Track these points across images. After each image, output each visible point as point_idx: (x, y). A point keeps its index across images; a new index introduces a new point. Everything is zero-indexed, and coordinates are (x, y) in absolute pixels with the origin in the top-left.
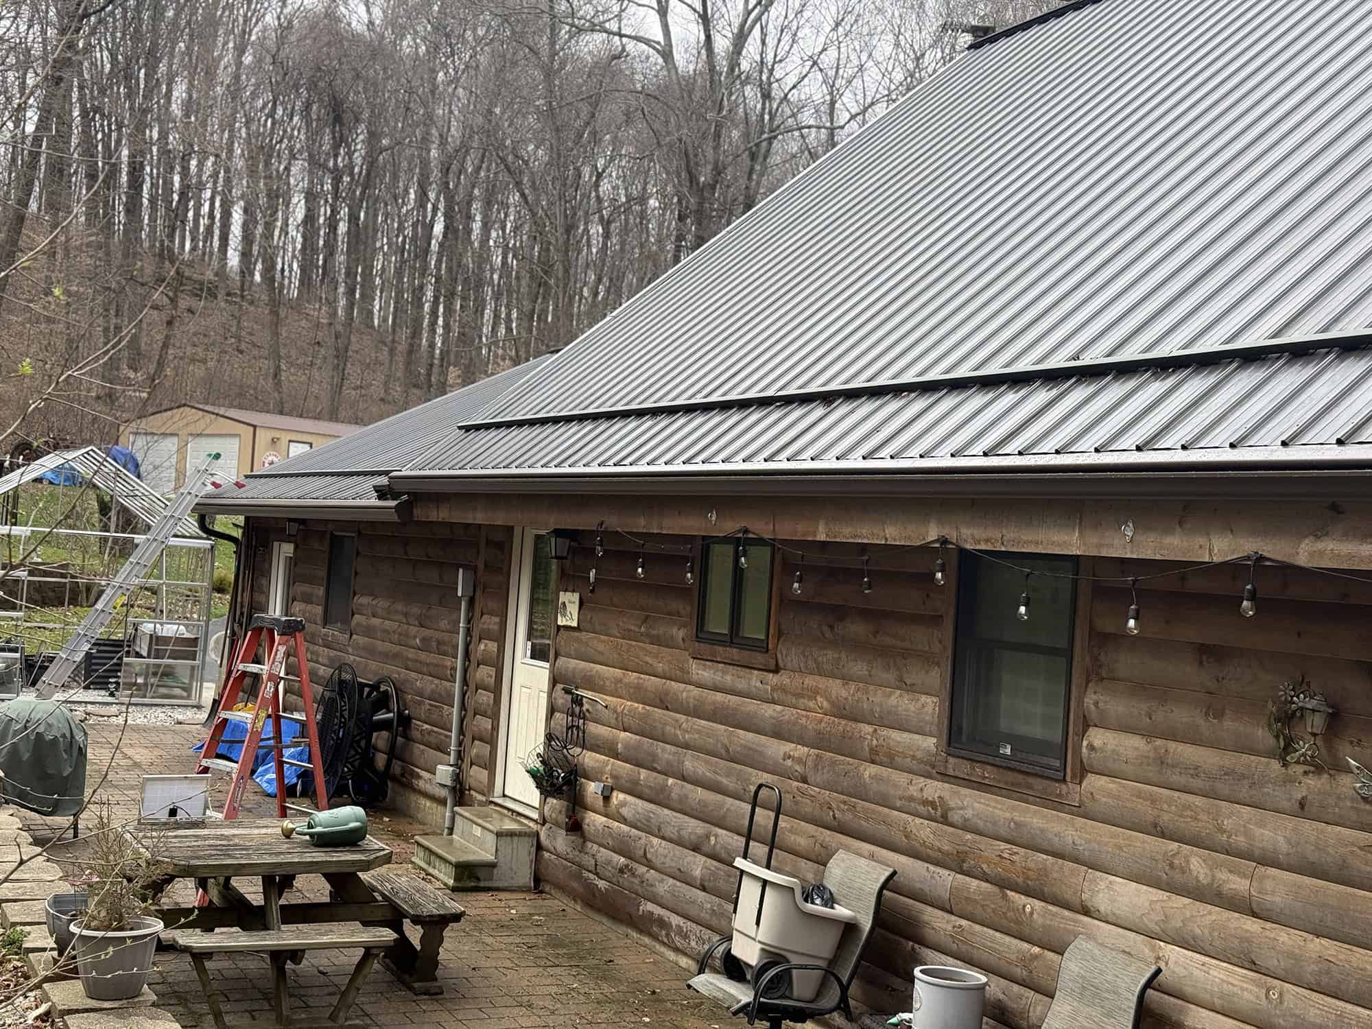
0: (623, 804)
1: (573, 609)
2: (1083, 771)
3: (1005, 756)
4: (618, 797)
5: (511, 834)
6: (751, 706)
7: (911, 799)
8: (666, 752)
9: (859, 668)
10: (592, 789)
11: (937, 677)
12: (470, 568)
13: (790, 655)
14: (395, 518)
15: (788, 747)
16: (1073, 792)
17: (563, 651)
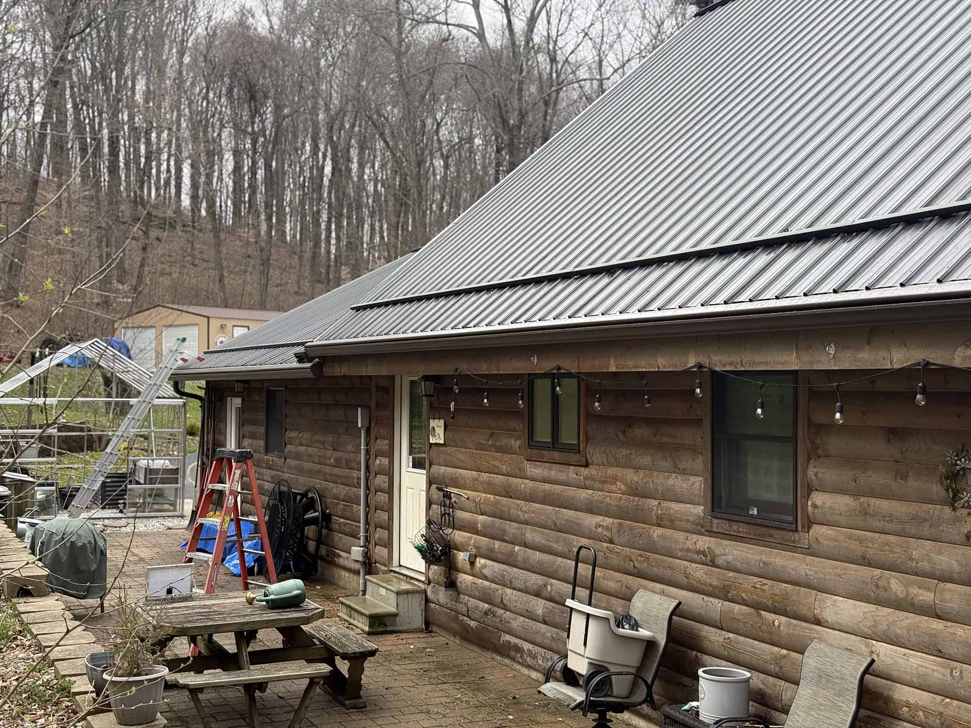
0: (484, 566)
1: (440, 431)
2: (809, 523)
3: (752, 516)
4: (480, 562)
5: (407, 592)
6: (571, 492)
7: (688, 550)
8: (512, 528)
9: (646, 460)
10: (462, 557)
11: (701, 462)
12: (366, 407)
13: (595, 454)
14: (311, 375)
15: (598, 519)
16: (804, 538)
17: (435, 461)
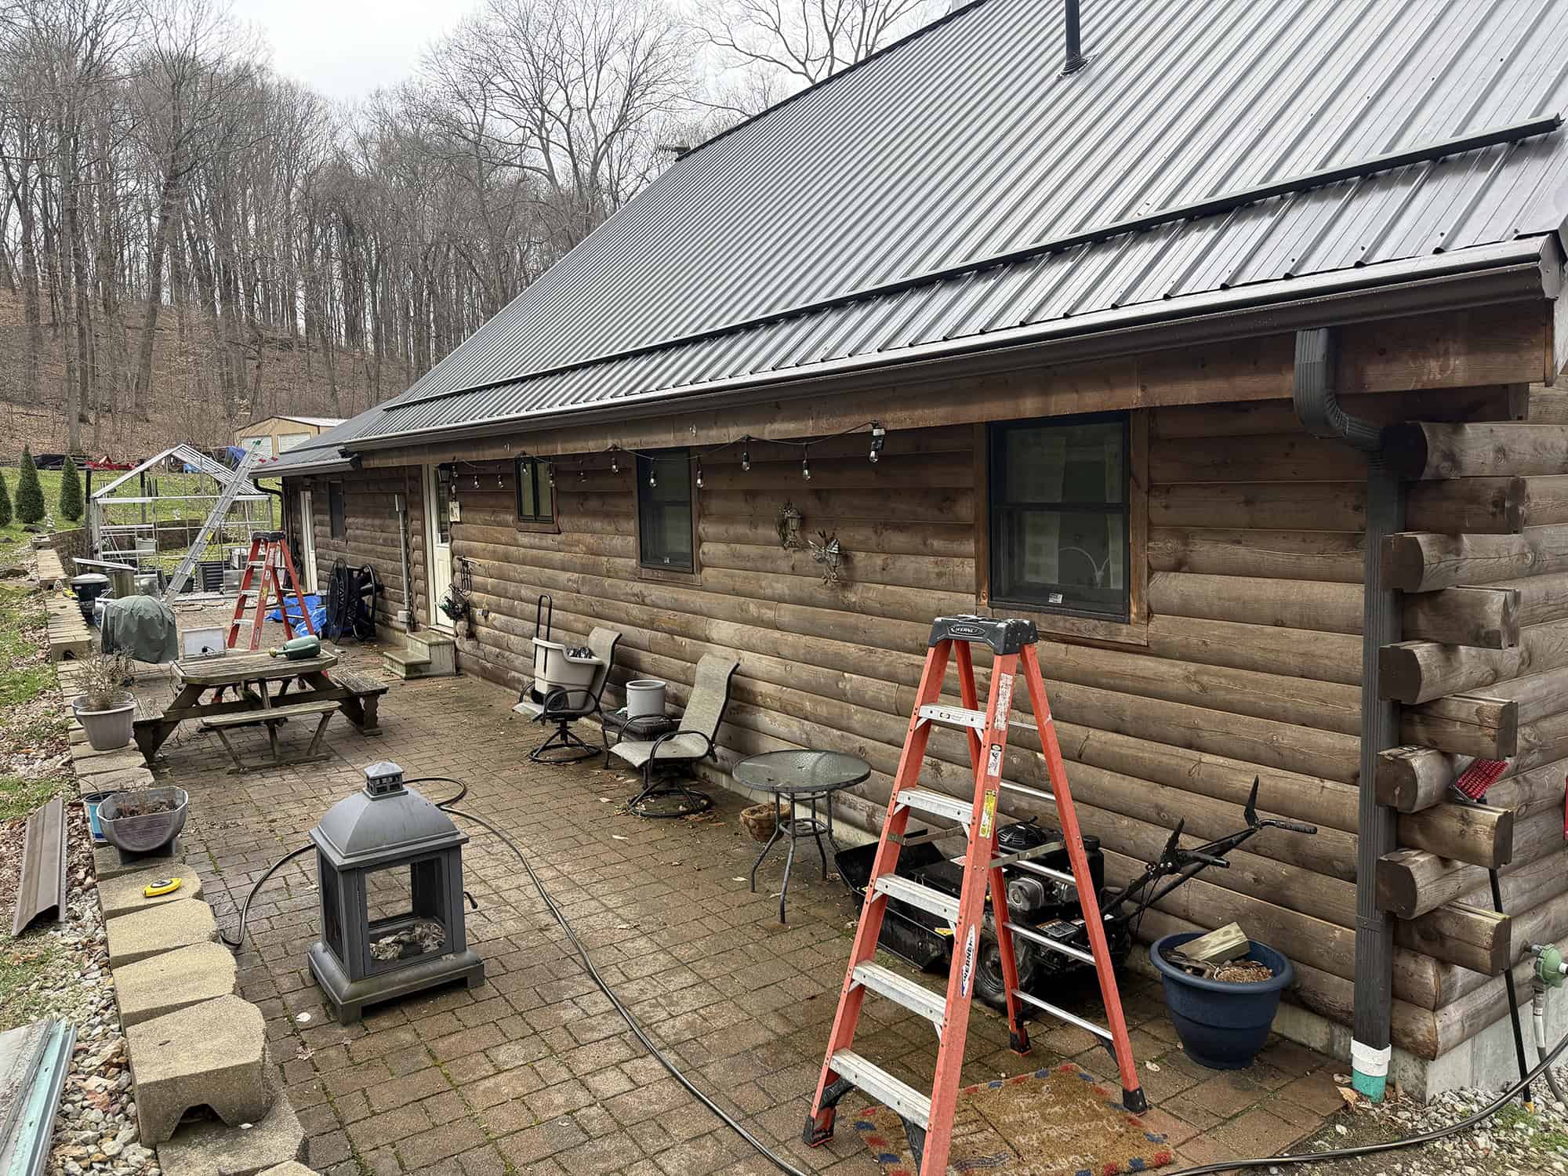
0: (494, 619)
1: (457, 511)
2: (701, 567)
3: (666, 564)
4: (492, 615)
5: (438, 644)
6: (550, 554)
7: (627, 594)
8: (512, 587)
9: (598, 525)
10: (478, 612)
11: (632, 525)
12: (402, 494)
13: (563, 522)
14: (350, 468)
15: (569, 575)
16: (697, 578)
17: (455, 536)
